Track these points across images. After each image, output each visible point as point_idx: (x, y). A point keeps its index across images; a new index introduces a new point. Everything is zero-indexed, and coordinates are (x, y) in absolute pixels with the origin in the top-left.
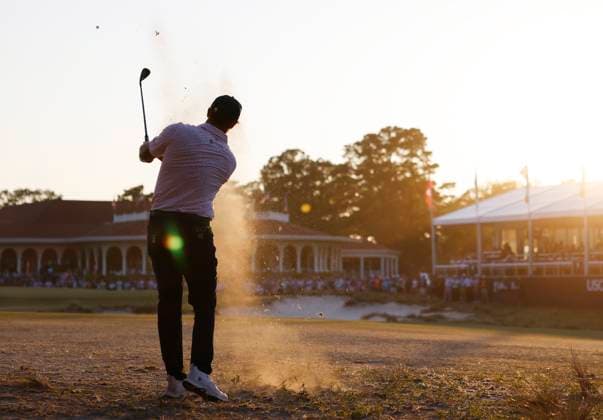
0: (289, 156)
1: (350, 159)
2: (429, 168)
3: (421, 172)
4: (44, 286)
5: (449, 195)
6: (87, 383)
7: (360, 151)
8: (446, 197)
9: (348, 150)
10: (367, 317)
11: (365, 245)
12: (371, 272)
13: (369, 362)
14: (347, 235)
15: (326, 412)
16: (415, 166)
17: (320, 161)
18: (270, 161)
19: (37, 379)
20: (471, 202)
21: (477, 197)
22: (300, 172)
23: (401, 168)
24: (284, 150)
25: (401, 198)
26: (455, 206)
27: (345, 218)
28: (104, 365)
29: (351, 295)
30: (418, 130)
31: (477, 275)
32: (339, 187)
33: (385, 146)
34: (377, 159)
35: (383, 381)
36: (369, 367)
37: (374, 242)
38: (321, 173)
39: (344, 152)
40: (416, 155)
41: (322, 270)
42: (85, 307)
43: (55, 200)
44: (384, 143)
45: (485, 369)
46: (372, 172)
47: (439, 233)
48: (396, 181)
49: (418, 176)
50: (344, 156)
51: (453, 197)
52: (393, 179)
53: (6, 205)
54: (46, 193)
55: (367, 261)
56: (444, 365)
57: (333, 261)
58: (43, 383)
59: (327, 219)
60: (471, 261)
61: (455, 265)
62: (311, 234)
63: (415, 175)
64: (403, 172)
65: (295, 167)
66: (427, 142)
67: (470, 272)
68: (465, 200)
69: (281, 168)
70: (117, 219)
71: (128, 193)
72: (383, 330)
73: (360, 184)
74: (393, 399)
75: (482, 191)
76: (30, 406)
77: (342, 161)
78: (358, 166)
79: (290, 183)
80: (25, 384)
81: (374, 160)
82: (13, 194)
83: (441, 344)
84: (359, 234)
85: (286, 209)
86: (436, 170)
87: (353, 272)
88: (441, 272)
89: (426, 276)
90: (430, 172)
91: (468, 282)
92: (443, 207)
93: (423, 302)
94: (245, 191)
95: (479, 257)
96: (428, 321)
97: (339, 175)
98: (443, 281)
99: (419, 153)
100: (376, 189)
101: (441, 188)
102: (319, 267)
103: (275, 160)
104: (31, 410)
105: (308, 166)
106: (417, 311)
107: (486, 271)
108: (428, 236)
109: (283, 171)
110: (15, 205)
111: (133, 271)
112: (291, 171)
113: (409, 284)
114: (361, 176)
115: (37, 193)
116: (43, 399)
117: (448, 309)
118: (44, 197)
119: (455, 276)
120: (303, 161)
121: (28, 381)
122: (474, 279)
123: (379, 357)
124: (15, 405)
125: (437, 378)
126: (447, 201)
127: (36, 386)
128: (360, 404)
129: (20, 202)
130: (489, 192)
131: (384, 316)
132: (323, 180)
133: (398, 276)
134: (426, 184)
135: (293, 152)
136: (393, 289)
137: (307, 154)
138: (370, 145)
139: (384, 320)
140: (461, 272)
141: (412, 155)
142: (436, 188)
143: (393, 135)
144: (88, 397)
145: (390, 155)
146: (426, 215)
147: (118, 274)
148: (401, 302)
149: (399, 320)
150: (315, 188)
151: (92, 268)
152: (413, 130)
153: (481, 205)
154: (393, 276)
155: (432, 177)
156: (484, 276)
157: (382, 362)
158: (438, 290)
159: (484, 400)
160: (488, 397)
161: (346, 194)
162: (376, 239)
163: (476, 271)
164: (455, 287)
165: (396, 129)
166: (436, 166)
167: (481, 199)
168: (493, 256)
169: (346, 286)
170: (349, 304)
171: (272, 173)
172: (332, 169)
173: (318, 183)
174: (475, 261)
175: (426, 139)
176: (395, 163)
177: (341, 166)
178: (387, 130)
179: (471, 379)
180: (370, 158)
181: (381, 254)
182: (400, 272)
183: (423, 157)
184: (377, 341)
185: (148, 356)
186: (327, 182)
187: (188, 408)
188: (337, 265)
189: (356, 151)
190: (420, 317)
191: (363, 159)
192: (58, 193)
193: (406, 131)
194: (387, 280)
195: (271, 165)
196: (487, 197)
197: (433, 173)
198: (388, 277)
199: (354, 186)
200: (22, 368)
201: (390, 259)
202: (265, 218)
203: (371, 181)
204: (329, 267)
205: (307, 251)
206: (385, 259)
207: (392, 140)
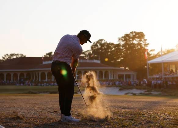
0: (100, 42)
1: (120, 42)
2: (146, 45)
3: (143, 46)
4: (20, 85)
5: (152, 53)
6: (35, 117)
7: (123, 40)
8: (152, 54)
9: (119, 39)
10: (126, 94)
11: (125, 70)
12: (127, 79)
13: (127, 109)
14: (120, 67)
15: (113, 125)
16: (141, 44)
17: (110, 43)
18: (94, 43)
19: (19, 116)
20: (160, 56)
21: (162, 54)
22: (104, 47)
23: (137, 45)
25: (137, 55)
26: (155, 57)
27: (119, 61)
28: (40, 111)
29: (121, 87)
30: (142, 32)
31: (162, 80)
32: (116, 51)
33: (132, 38)
34: (129, 42)
35: (132, 115)
36: (127, 110)
37: (128, 69)
38: (111, 47)
39: (118, 40)
40: (142, 41)
41: (111, 79)
42: (34, 92)
43: (23, 57)
44: (131, 37)
45: (165, 110)
46: (127, 46)
47: (150, 66)
48: (135, 49)
49: (143, 47)
50: (118, 41)
51: (154, 54)
52: (134, 49)
53: (7, 59)
54: (21, 55)
55: (126, 75)
56: (152, 109)
57: (115, 76)
58: (20, 117)
59: (113, 62)
60: (160, 75)
61: (155, 76)
62: (108, 67)
63: (141, 47)
64: (137, 46)
65: (102, 45)
66: (145, 36)
67: (160, 79)
68: (158, 55)
69: (97, 46)
70: (44, 63)
71: (47, 54)
72: (131, 98)
73: (123, 50)
74: (135, 120)
75: (164, 52)
76: (16, 125)
77: (118, 43)
78: (123, 44)
79: (100, 50)
80: (14, 117)
81: (128, 43)
82: (10, 55)
83: (151, 102)
84: (123, 67)
85: (99, 59)
86: (148, 45)
87: (122, 79)
88: (150, 78)
89: (145, 80)
90: (146, 46)
91: (159, 82)
92: (151, 58)
93: (144, 89)
94: (86, 53)
95: (163, 74)
96: (146, 95)
97: (117, 47)
98: (151, 82)
99: (143, 40)
100: (129, 52)
101: (150, 51)
102: (110, 78)
103: (95, 43)
104: (16, 126)
105: (106, 45)
106: (143, 92)
107: (165, 78)
108: (146, 67)
109: (98, 46)
110: (10, 59)
111: (49, 80)
112: (101, 47)
113: (140, 83)
114: (124, 48)
115: (18, 55)
116: (20, 122)
117: (153, 91)
118: (20, 56)
119: (155, 80)
120: (105, 43)
121: (15, 116)
122: (161, 81)
123: (130, 107)
124: (11, 124)
125: (150, 113)
127: (18, 118)
128: (124, 122)
129: (12, 58)
130: (166, 52)
131: (132, 93)
132: (111, 49)
133: (136, 80)
134: (145, 50)
135: (101, 40)
136: (135, 85)
137: (106, 41)
138: (126, 38)
139: (132, 95)
140: (157, 79)
141: (141, 41)
142: (148, 51)
143: (134, 34)
144: (35, 121)
145: (133, 41)
146: (145, 60)
147: (45, 81)
148: (138, 89)
149: (137, 94)
150: (109, 52)
151: (36, 79)
152: (141, 32)
153: (163, 57)
154: (135, 80)
155: (147, 48)
156: (164, 80)
157: (132, 108)
158: (149, 85)
159: (165, 120)
160: (166, 119)
161: (119, 54)
162: (129, 68)
163: (162, 78)
164: (155, 83)
165: (135, 32)
166: (148, 44)
167: (163, 55)
168: (167, 73)
169: (119, 84)
170: (120, 90)
171: (94, 47)
172: (114, 46)
173: (110, 50)
174: (161, 75)
175: (145, 35)
176: (135, 43)
177: (117, 44)
178: (132, 33)
179: (161, 114)
180: (127, 42)
181: (131, 73)
182: (137, 79)
183: (144, 41)
184: (130, 101)
185: (55, 108)
186: (112, 50)
187: (68, 124)
188: (116, 77)
189: (122, 40)
190: (144, 94)
191: (124, 42)
192: (24, 55)
193: (138, 33)
194: (133, 82)
195: (94, 45)
196: (165, 54)
197: (147, 46)
198: (133, 81)
199: (122, 51)
200: (13, 112)
201: (134, 75)
202: (92, 62)
203: (127, 49)
204: (114, 78)
205: (106, 73)
206: (132, 75)
207: (134, 36)
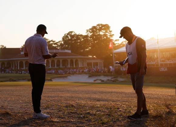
0: (70, 33)
1: (88, 34)
2: (111, 36)
3: (109, 37)
7: (91, 31)
8: (116, 44)
9: (87, 31)
10: (95, 81)
11: (93, 58)
12: (95, 66)
14: (88, 56)
16: (107, 35)
17: (79, 35)
18: (65, 35)
22: (73, 38)
23: (103, 36)
24: (69, 32)
25: (103, 44)
27: (87, 50)
29: (90, 74)
30: (108, 25)
32: (85, 42)
34: (96, 34)
37: (96, 57)
38: (80, 38)
39: (86, 32)
41: (81, 66)
43: (4, 48)
44: (98, 29)
46: (95, 37)
48: (102, 40)
50: (86, 33)
51: (118, 44)
52: (101, 39)
54: (1, 46)
55: (94, 63)
57: (84, 63)
58: (9, 113)
59: (82, 51)
62: (78, 56)
63: (107, 38)
64: (103, 37)
65: (72, 37)
66: (110, 28)
68: (122, 45)
69: (68, 37)
70: (22, 53)
73: (91, 41)
77: (86, 34)
78: (90, 36)
79: (71, 41)
81: (95, 34)
84: (91, 55)
86: (113, 36)
87: (90, 67)
88: (116, 66)
90: (112, 37)
92: (115, 47)
94: (58, 44)
97: (85, 39)
99: (108, 31)
100: (96, 42)
101: (115, 41)
102: (80, 65)
103: (66, 35)
104: (8, 124)
105: (76, 36)
108: (111, 55)
111: (27, 68)
114: (91, 39)
116: (10, 119)
117: (119, 77)
120: (74, 35)
126: (117, 45)
131: (101, 80)
132: (80, 40)
134: (111, 40)
135: (71, 32)
136: (102, 72)
137: (75, 33)
138: (94, 29)
141: (106, 32)
142: (113, 41)
143: (100, 26)
145: (100, 32)
148: (105, 76)
149: (105, 81)
150: (78, 42)
151: (15, 67)
152: (106, 25)
154: (102, 68)
161: (87, 44)
165: (101, 24)
166: (113, 35)
170: (90, 77)
171: (65, 39)
172: (83, 36)
173: (79, 41)
175: (110, 27)
176: (101, 34)
177: (85, 36)
178: (98, 25)
180: (94, 33)
181: (98, 61)
183: (109, 33)
188: (85, 65)
189: (90, 31)
190: (111, 80)
191: (92, 33)
192: (5, 46)
193: (104, 25)
198: (100, 68)
201: (101, 62)
202: (64, 52)
203: (94, 40)
204: (83, 65)
205: (76, 61)
206: (99, 62)
207: (100, 28)
